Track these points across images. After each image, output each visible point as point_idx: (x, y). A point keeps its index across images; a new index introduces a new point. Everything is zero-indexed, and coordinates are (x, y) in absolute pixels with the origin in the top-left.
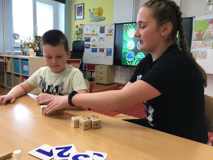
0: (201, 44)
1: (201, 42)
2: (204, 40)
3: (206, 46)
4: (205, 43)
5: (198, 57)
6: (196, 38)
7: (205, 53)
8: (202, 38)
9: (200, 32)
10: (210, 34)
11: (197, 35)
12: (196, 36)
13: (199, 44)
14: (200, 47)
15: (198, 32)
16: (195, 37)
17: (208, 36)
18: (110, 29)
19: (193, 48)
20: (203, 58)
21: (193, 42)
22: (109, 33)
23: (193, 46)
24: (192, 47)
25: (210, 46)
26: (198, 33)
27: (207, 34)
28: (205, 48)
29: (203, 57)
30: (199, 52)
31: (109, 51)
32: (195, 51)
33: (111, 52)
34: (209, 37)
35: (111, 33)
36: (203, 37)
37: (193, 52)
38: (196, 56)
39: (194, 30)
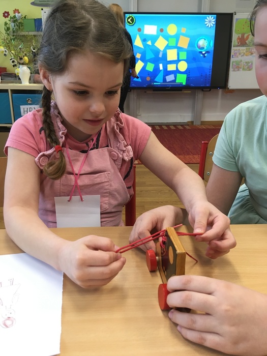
0: (245, 51)
1: (245, 48)
2: (249, 46)
3: (252, 54)
4: (251, 50)
5: (240, 69)
6: (238, 43)
7: (250, 64)
9: (243, 35)
11: (239, 38)
12: (238, 41)
13: (242, 51)
14: (243, 55)
15: (240, 35)
16: (236, 41)
19: (233, 57)
20: (248, 70)
21: (233, 49)
24: (233, 55)
26: (240, 37)
28: (251, 57)
29: (247, 68)
30: (242, 63)
32: (236, 60)
36: (247, 42)
37: (233, 62)
38: (238, 68)
39: (235, 32)
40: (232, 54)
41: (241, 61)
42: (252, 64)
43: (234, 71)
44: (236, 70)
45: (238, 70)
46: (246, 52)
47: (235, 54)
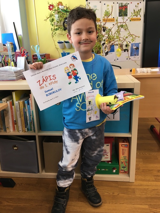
18: (137, 10)
22: (135, 17)
31: (134, 47)
33: (137, 48)
35: (139, 17)
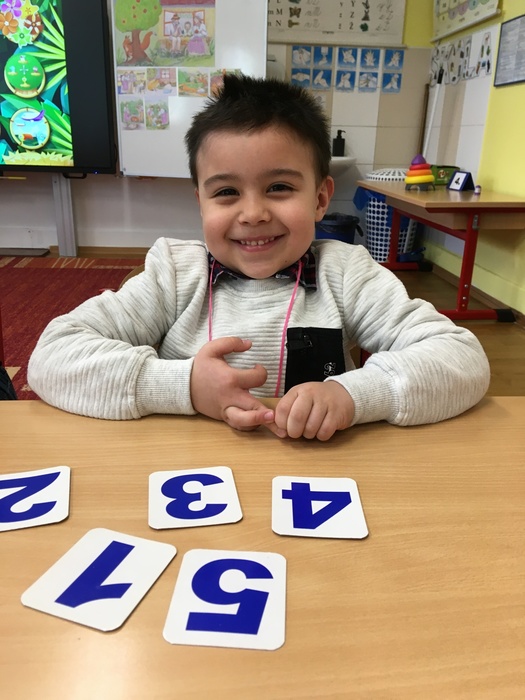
0: (145, 78)
1: (144, 69)
2: (153, 64)
3: (162, 85)
4: (158, 74)
5: (142, 125)
6: (128, 56)
7: (162, 111)
8: (145, 55)
9: (136, 34)
10: (169, 44)
11: (127, 43)
12: (127, 49)
13: (138, 78)
14: (143, 88)
15: (130, 34)
16: (122, 50)
17: (165, 50)
19: (122, 91)
20: (159, 128)
21: (119, 71)
23: (120, 84)
24: (119, 88)
25: (174, 85)
26: (131, 38)
27: (159, 41)
28: (160, 92)
29: (157, 122)
30: (143, 107)
32: (129, 100)
34: (168, 55)
36: (147, 52)
37: (123, 105)
38: (135, 122)
39: (116, 24)
40: (117, 84)
41: (141, 103)
42: (166, 111)
43: (128, 128)
44: (132, 126)
45: (138, 127)
46: (150, 79)
47: (125, 83)
